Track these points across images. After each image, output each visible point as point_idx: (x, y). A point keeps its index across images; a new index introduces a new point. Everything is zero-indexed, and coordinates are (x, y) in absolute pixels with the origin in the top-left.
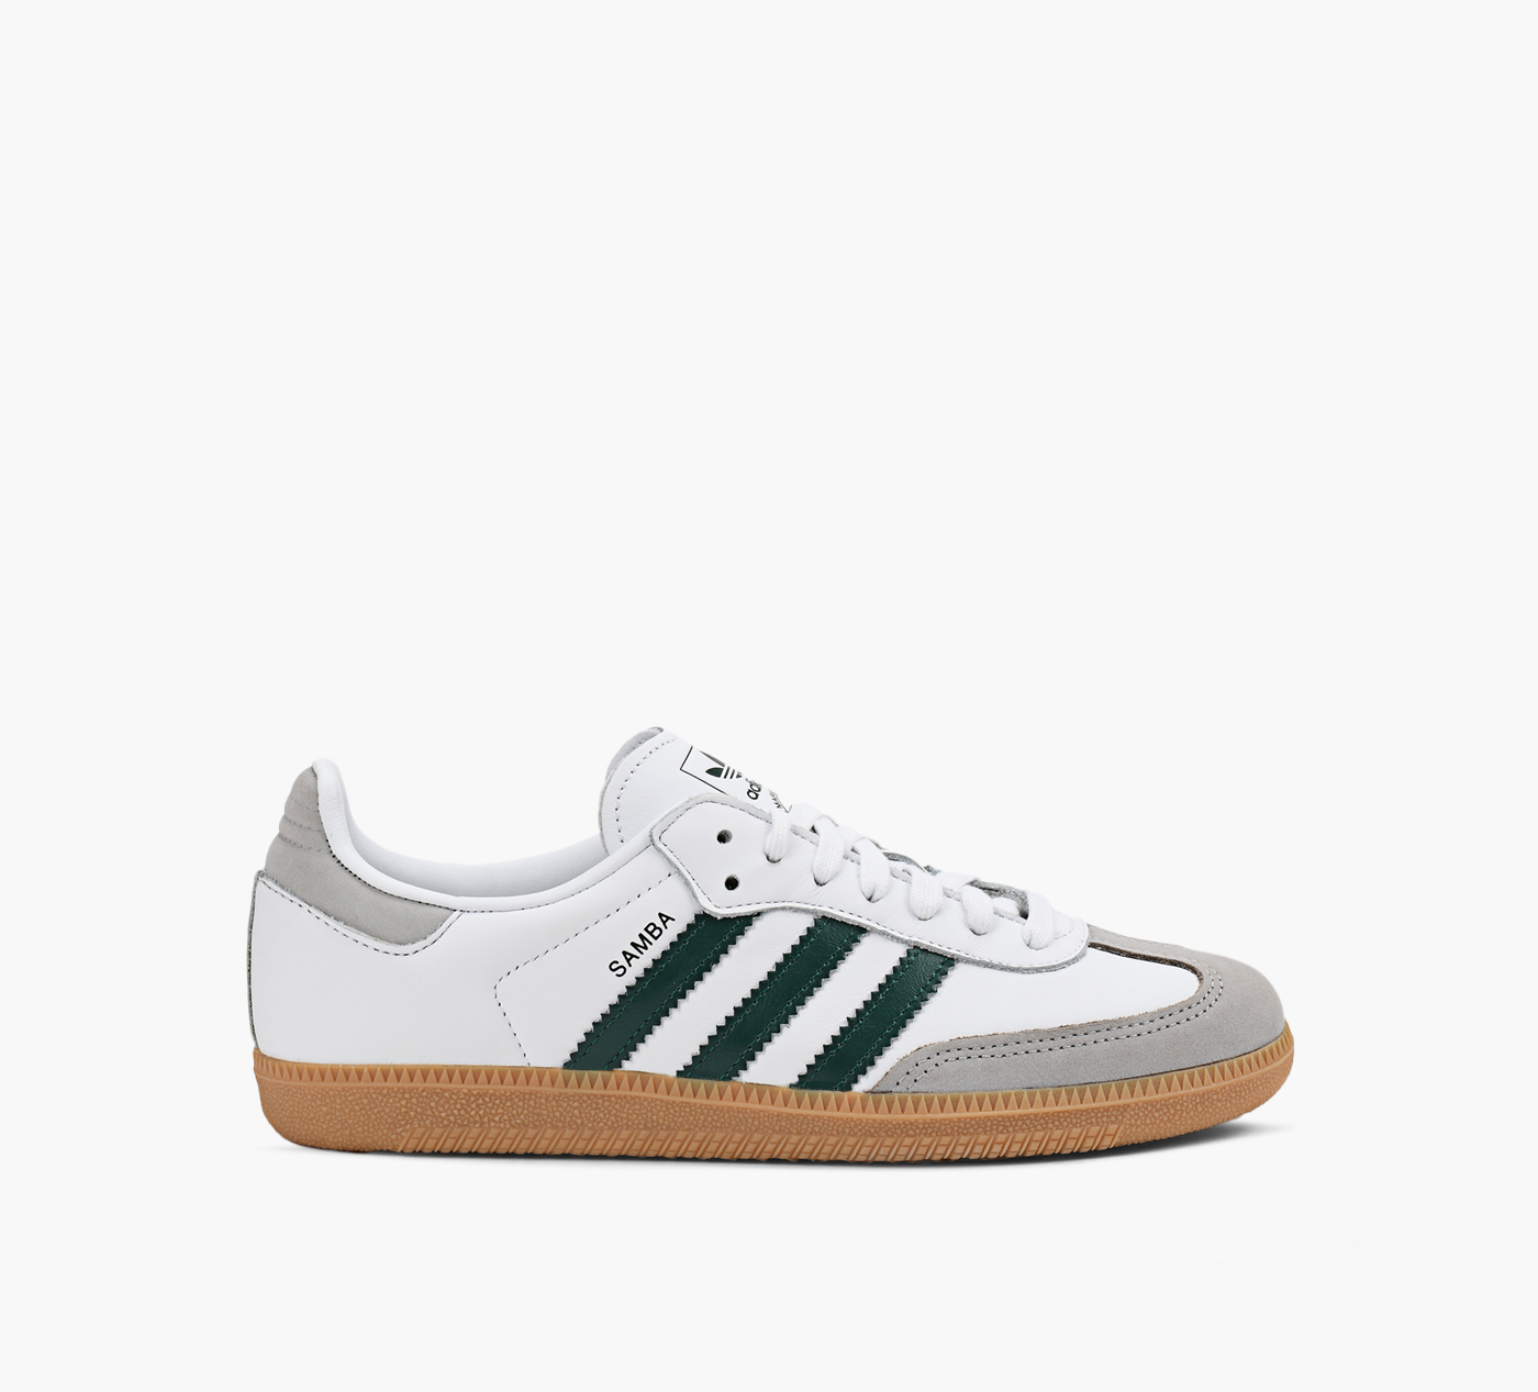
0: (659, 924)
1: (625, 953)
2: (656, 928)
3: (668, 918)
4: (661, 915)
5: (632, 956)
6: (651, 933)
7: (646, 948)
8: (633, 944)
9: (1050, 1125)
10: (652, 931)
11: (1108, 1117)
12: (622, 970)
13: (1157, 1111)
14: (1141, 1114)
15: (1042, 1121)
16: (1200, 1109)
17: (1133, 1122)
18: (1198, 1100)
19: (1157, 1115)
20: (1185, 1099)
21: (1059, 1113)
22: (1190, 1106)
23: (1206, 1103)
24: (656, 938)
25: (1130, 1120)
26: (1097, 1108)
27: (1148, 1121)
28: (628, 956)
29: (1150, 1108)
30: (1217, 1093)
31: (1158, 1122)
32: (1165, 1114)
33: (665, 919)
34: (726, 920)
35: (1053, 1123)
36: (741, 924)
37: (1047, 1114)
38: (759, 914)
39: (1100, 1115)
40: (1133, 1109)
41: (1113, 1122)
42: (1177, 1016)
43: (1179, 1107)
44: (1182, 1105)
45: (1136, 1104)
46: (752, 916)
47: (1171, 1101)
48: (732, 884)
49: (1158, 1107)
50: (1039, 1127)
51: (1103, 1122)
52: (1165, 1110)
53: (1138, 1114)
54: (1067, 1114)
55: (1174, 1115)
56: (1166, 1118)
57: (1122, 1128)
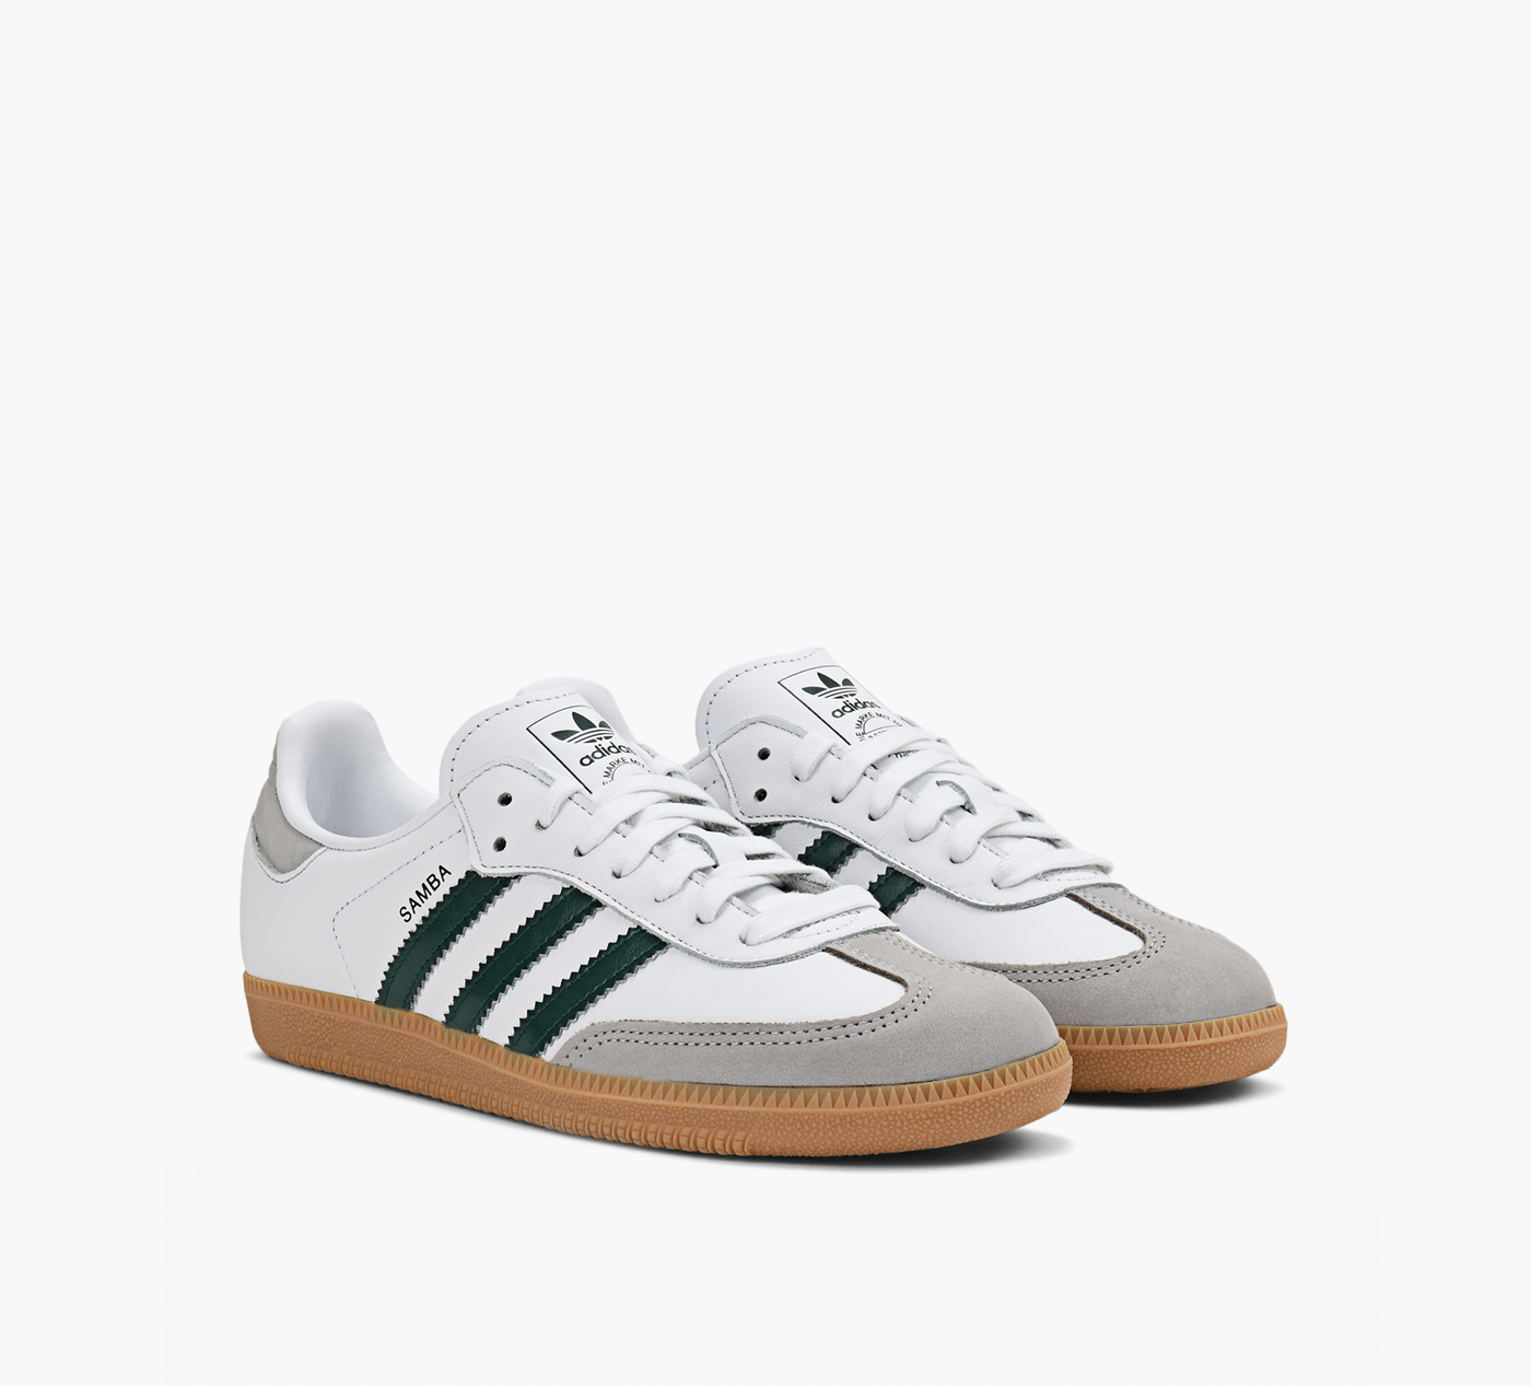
0: (439, 877)
1: (411, 900)
2: (435, 880)
3: (446, 871)
4: (441, 868)
5: (416, 904)
6: (431, 884)
7: (426, 897)
8: (418, 893)
9: (680, 1121)
10: (432, 882)
11: (737, 1122)
12: (408, 916)
13: (789, 1124)
14: (771, 1125)
15: (673, 1115)
16: (840, 1131)
17: (762, 1131)
18: (838, 1121)
19: (789, 1129)
20: (821, 1117)
21: (688, 1109)
22: (828, 1126)
23: (848, 1126)
24: (435, 889)
25: (759, 1129)
26: (727, 1111)
27: (779, 1134)
28: (414, 904)
29: (781, 1120)
30: (863, 1119)
31: (790, 1136)
32: (799, 1130)
33: (444, 871)
34: (489, 879)
35: (683, 1119)
36: (501, 884)
37: (678, 1108)
38: (517, 877)
39: (729, 1118)
40: (763, 1119)
41: (742, 1129)
42: (837, 1030)
43: (814, 1125)
44: (818, 1123)
45: (767, 1114)
46: (511, 878)
47: (806, 1117)
48: (501, 845)
49: (791, 1120)
50: (670, 1121)
51: (732, 1127)
52: (799, 1126)
53: (768, 1124)
54: (696, 1112)
55: (809, 1132)
56: (799, 1134)
57: (750, 1136)
